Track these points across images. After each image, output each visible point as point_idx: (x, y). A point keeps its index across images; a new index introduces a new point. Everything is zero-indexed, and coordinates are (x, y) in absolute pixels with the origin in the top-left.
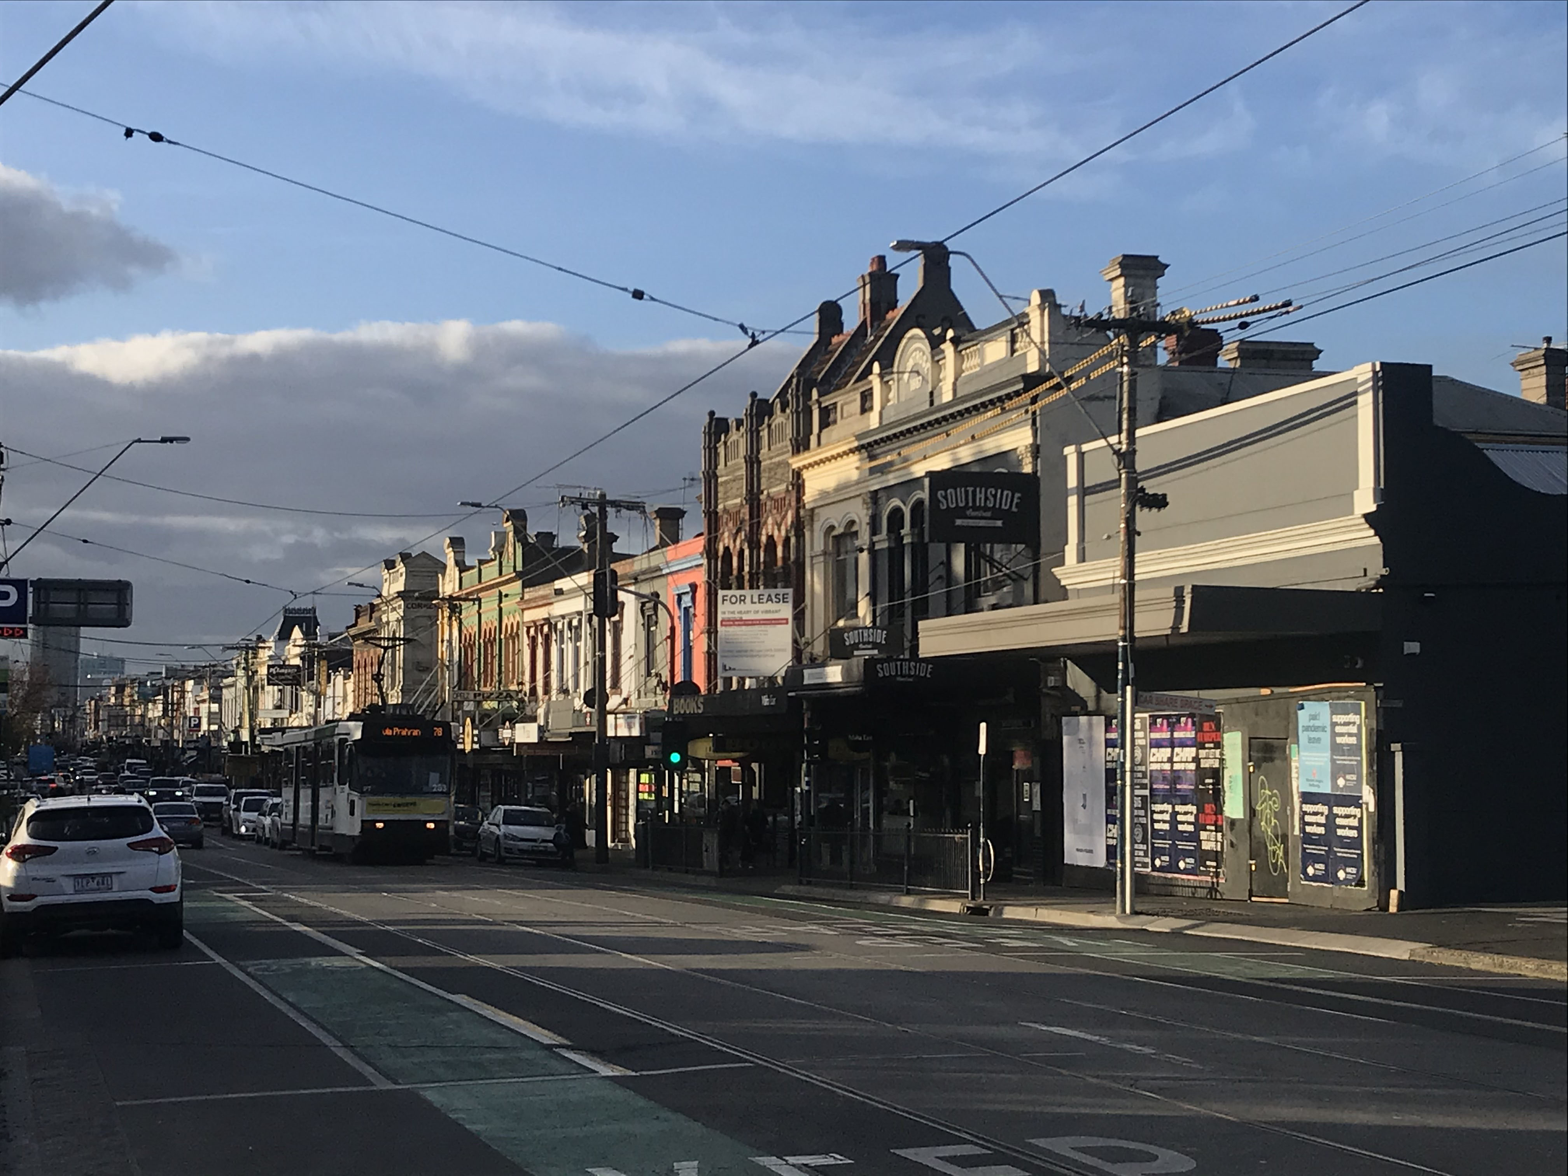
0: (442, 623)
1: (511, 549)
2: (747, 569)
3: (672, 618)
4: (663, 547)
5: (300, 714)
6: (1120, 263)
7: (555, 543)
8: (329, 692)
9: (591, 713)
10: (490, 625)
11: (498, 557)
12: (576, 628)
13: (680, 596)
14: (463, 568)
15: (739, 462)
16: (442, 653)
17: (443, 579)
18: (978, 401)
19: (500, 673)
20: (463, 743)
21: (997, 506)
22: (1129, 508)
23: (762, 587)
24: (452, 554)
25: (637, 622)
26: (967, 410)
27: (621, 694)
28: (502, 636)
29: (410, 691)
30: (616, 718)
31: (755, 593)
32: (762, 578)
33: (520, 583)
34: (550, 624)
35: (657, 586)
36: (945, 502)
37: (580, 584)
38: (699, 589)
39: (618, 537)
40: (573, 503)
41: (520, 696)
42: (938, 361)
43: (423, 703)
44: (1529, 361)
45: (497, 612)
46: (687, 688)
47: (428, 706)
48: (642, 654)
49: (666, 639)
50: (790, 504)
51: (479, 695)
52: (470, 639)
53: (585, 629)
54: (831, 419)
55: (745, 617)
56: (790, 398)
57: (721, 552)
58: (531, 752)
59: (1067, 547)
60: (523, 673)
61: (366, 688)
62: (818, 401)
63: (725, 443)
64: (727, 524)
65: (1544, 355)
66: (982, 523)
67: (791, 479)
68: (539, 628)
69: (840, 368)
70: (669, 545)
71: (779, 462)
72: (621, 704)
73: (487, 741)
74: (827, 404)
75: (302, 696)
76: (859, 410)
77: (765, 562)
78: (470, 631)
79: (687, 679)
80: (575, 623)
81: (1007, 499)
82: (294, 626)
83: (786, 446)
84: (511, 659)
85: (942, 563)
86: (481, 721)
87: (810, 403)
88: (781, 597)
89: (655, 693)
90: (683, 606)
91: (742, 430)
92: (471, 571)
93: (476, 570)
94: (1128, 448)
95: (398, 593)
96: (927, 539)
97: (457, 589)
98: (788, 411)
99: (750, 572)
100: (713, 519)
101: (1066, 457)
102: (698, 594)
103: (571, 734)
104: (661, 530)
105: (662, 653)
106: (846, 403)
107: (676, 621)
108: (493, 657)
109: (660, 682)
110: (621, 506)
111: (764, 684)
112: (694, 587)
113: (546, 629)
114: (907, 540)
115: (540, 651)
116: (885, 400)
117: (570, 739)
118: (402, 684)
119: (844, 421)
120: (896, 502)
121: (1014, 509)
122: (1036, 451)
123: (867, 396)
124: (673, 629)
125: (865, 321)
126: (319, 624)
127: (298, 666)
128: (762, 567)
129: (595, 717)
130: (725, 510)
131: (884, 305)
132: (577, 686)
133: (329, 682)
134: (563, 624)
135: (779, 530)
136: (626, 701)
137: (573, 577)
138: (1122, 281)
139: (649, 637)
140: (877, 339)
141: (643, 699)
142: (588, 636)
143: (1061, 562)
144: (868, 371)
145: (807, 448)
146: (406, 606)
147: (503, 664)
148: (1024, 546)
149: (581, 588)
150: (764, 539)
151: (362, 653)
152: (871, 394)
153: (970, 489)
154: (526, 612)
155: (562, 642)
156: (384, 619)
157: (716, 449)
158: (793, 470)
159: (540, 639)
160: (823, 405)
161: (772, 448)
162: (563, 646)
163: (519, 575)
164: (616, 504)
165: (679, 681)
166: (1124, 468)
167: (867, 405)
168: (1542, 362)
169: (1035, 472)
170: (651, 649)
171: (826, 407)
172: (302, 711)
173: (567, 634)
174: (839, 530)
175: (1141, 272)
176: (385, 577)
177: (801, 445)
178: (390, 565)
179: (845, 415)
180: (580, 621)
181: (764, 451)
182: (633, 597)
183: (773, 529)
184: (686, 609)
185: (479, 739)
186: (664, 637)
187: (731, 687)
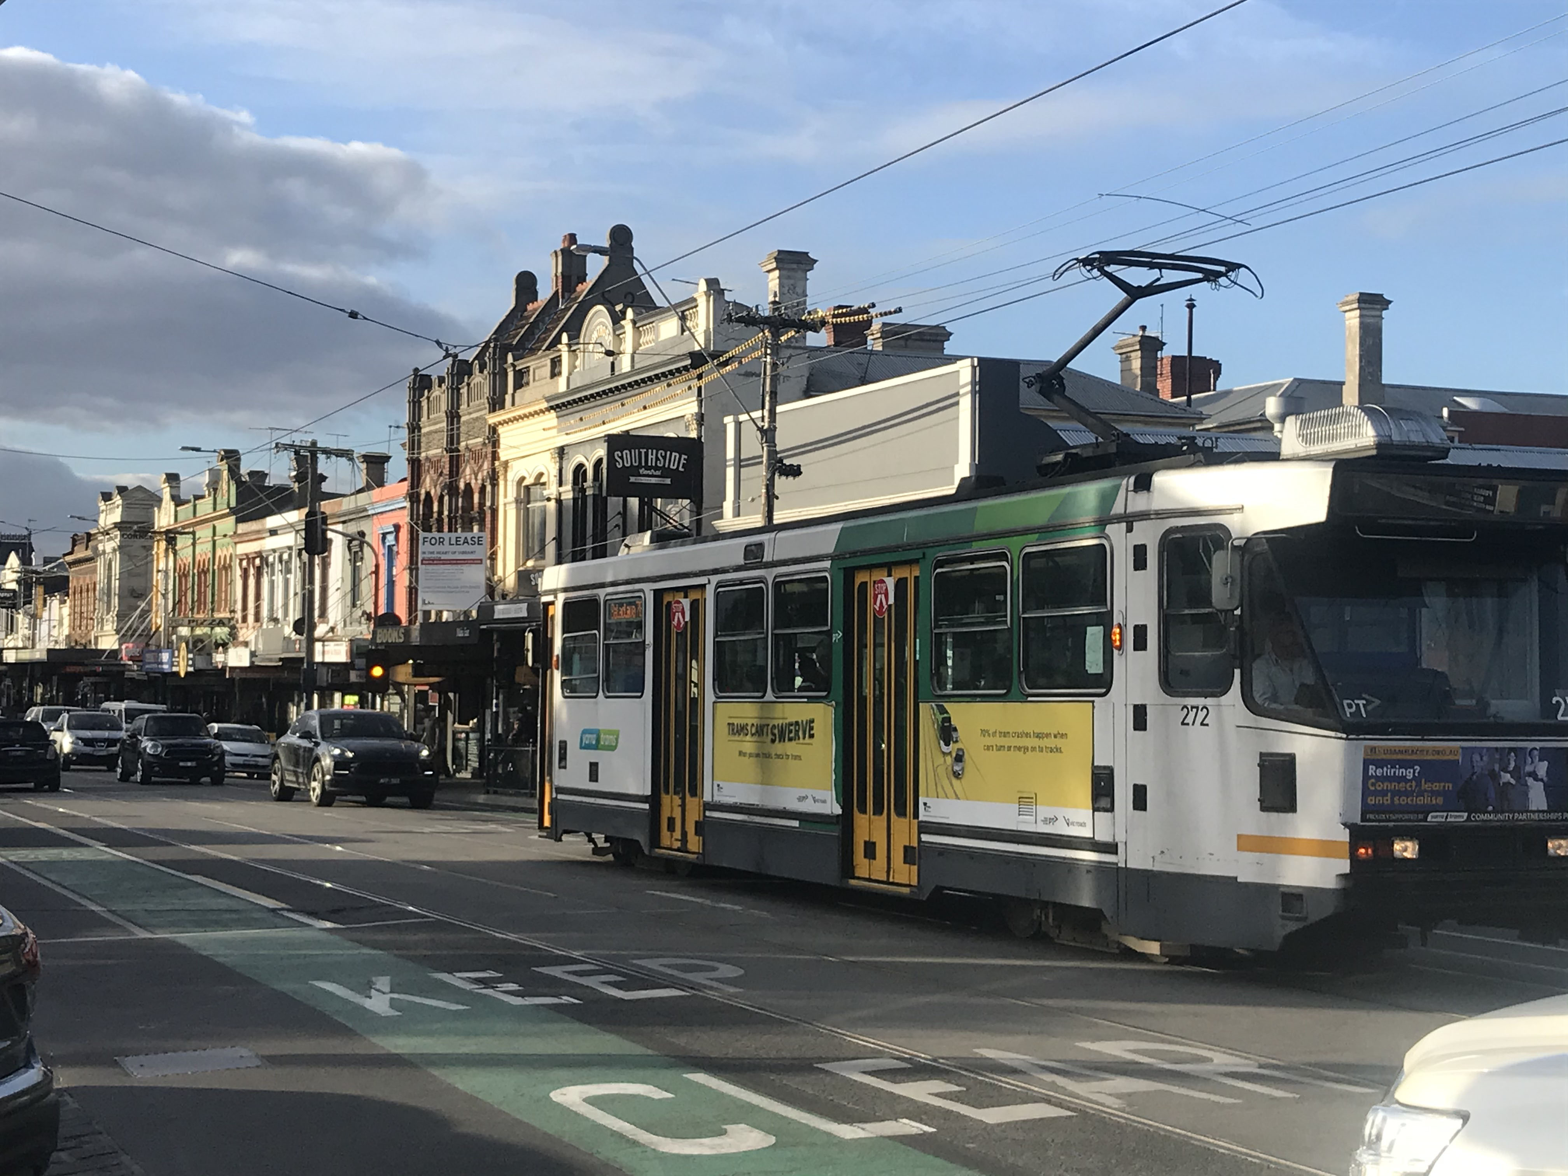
0: (157, 554)
1: (225, 487)
2: (446, 513)
3: (376, 556)
4: (369, 490)
5: (16, 636)
6: (775, 258)
7: (267, 481)
8: (45, 615)
9: (300, 640)
10: (204, 557)
11: (213, 493)
12: (286, 562)
13: (384, 535)
14: (178, 501)
15: (440, 415)
16: (157, 581)
17: (159, 512)
18: (651, 374)
19: (212, 602)
20: (178, 665)
21: (666, 466)
22: (769, 475)
23: (459, 530)
24: (168, 489)
25: (344, 557)
26: (643, 381)
27: (328, 623)
28: (216, 567)
29: (125, 616)
30: (323, 646)
31: (453, 535)
32: (459, 521)
33: (234, 517)
34: (261, 557)
35: (364, 526)
36: (620, 461)
37: (290, 522)
38: (402, 530)
39: (326, 478)
40: (286, 449)
41: (232, 623)
42: (619, 335)
43: (138, 628)
44: (1127, 346)
45: (211, 544)
46: (388, 620)
47: (143, 631)
48: (348, 587)
49: (371, 574)
50: (486, 455)
51: (193, 621)
52: (185, 569)
53: (295, 563)
54: (525, 380)
55: (443, 557)
56: (488, 361)
57: (422, 497)
58: (244, 676)
59: (725, 504)
60: (235, 602)
61: (81, 613)
62: (513, 364)
63: (428, 398)
64: (428, 471)
65: (1140, 341)
66: (653, 480)
67: (487, 434)
68: (250, 559)
69: (533, 334)
70: (374, 489)
71: (477, 418)
72: (328, 632)
73: (201, 664)
74: (520, 367)
75: (17, 618)
76: (549, 374)
77: (462, 507)
78: (185, 561)
79: (390, 611)
80: (285, 556)
81: (676, 461)
82: (10, 552)
83: (484, 404)
84: (223, 589)
85: (619, 513)
86: (195, 646)
87: (505, 366)
88: (476, 540)
89: (360, 623)
90: (387, 544)
91: (444, 387)
92: (186, 506)
93: (191, 504)
94: (769, 426)
95: (115, 524)
96: (604, 494)
97: (172, 522)
98: (485, 372)
99: (449, 516)
100: (415, 465)
101: (725, 425)
102: (400, 534)
103: (281, 659)
104: (368, 474)
105: (366, 587)
106: (539, 368)
107: (381, 558)
108: (206, 587)
109: (364, 613)
110: (331, 453)
111: (459, 617)
112: (397, 528)
113: (257, 562)
114: (589, 492)
115: (252, 582)
116: (573, 367)
117: (280, 663)
118: (117, 609)
119: (536, 384)
120: (579, 459)
121: (681, 469)
122: (700, 419)
123: (556, 363)
124: (377, 566)
125: (557, 292)
126: (33, 551)
127: (14, 591)
128: (460, 512)
129: (304, 644)
130: (427, 458)
131: (574, 279)
132: (286, 614)
133: (45, 605)
134: (274, 558)
135: (476, 479)
136: (332, 629)
137: (284, 515)
138: (776, 273)
139: (355, 570)
140: (567, 309)
141: (348, 628)
142: (298, 570)
143: (720, 516)
144: (557, 340)
145: (502, 407)
146: (122, 536)
147: (216, 592)
148: (689, 501)
149: (291, 525)
150: (462, 486)
151: (78, 579)
152: (560, 361)
153: (643, 451)
154: (239, 546)
155: (273, 574)
156: (101, 547)
157: (420, 402)
158: (490, 426)
159: (252, 571)
160: (517, 368)
161: (471, 404)
162: (274, 578)
163: (233, 511)
164: (327, 452)
165: (383, 612)
166: (766, 442)
167: (557, 370)
168: (1138, 347)
169: (700, 438)
170: (356, 583)
171: (520, 370)
172: (17, 633)
173: (278, 566)
174: (529, 481)
175: (795, 266)
176: (101, 509)
177: (497, 404)
178: (107, 497)
179: (537, 378)
180: (290, 556)
181: (464, 407)
182: (340, 536)
183: (470, 479)
184: (390, 548)
185: (194, 662)
186: (369, 572)
187: (430, 618)
